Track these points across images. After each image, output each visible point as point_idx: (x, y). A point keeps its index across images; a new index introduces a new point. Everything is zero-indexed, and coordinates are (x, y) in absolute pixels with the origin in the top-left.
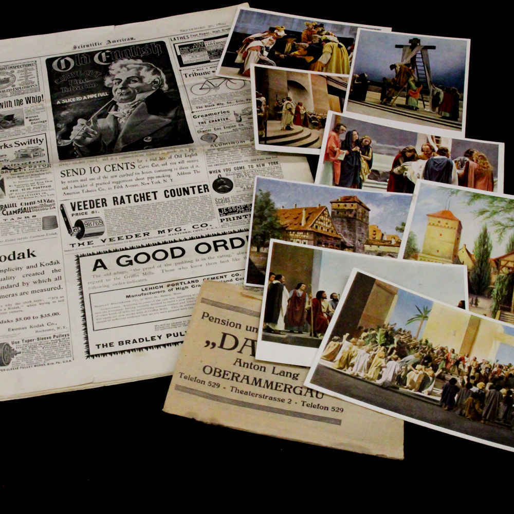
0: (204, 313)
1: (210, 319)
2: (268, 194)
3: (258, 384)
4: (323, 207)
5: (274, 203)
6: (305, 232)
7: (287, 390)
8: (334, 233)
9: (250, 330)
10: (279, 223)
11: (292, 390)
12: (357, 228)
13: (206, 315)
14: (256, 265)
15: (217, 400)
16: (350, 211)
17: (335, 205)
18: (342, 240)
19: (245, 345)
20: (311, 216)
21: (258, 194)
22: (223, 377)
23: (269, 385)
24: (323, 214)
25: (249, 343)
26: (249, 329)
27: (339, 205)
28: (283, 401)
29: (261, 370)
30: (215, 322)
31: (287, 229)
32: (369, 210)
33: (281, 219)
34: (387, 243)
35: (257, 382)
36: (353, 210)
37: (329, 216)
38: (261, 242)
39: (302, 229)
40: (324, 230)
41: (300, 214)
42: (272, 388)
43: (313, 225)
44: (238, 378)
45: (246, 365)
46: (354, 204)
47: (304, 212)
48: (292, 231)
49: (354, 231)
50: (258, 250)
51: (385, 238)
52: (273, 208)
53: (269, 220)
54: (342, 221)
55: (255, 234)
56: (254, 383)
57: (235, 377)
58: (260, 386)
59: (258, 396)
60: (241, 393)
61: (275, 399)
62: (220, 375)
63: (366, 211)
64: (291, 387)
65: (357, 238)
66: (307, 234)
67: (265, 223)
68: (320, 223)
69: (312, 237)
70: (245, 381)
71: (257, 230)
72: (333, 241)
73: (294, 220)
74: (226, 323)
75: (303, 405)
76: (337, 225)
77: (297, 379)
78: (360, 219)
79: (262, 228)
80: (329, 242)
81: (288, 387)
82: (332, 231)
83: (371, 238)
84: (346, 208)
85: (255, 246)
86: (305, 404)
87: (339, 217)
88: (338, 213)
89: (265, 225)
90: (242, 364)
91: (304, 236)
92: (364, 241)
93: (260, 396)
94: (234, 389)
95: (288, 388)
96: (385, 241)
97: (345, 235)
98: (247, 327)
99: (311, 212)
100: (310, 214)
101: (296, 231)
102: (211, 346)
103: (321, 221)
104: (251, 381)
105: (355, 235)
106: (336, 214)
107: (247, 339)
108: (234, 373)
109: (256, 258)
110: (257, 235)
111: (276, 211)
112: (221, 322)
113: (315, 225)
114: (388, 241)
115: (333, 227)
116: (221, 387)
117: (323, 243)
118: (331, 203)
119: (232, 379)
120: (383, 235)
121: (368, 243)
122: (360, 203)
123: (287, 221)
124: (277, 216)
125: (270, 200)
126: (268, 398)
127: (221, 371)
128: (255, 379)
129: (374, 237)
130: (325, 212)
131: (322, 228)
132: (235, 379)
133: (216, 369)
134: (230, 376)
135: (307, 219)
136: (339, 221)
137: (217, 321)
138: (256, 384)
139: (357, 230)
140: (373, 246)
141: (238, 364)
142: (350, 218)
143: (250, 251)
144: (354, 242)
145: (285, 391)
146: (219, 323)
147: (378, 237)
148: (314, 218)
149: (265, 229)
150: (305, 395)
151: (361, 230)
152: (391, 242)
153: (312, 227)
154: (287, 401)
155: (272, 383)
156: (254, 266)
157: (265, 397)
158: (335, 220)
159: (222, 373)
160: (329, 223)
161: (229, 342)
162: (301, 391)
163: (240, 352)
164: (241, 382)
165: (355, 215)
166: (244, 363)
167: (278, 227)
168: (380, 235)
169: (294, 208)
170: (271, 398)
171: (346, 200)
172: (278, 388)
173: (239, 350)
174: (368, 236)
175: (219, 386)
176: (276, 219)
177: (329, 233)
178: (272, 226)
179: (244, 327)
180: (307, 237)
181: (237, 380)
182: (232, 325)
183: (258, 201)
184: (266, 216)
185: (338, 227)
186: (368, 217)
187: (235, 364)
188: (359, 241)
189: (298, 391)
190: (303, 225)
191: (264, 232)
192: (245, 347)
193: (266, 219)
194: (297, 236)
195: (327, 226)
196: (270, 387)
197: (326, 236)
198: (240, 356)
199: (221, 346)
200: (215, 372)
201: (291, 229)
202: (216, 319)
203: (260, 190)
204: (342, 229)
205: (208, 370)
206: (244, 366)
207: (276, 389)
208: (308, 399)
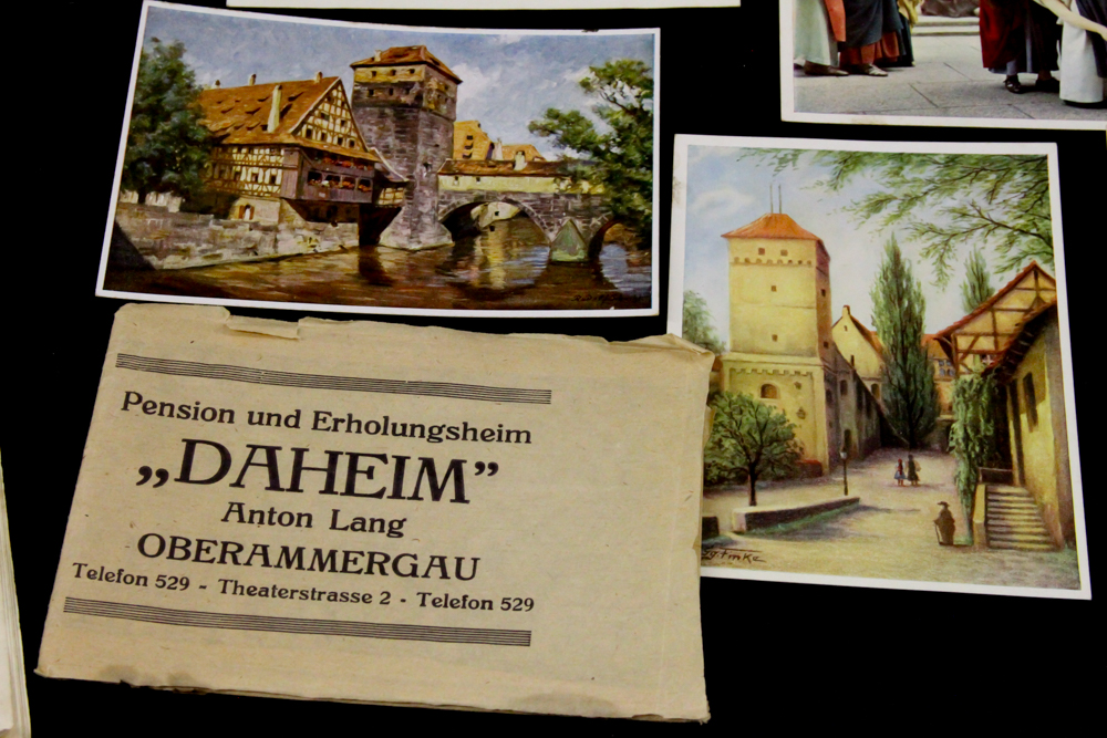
0: (128, 394)
1: (145, 409)
2: (178, 50)
3: (295, 564)
4: (329, 80)
5: (192, 73)
6: (276, 147)
7: (376, 568)
8: (357, 148)
9: (260, 423)
10: (204, 127)
11: (388, 567)
12: (423, 130)
13: (133, 398)
14: (134, 239)
15: (187, 623)
16: (406, 87)
17: (365, 74)
18: (377, 166)
19: (249, 463)
20: (295, 104)
21: (150, 50)
22: (197, 559)
23: (326, 560)
24: (330, 99)
25: (261, 456)
26: (256, 418)
27: (374, 73)
28: (366, 599)
29: (299, 525)
30: (161, 414)
31: (225, 142)
32: (458, 81)
33: (209, 113)
34: (502, 169)
35: (292, 558)
36: (412, 84)
37: (345, 102)
38: (150, 179)
39: (268, 140)
40: (329, 140)
41: (266, 100)
42: (333, 569)
43: (299, 129)
44: (239, 555)
45: (257, 517)
46: (418, 68)
47: (276, 94)
48: (240, 147)
49: (414, 141)
50: (142, 200)
51: (498, 155)
52: (189, 86)
53: (176, 119)
54: (382, 115)
55: (134, 158)
56: (283, 563)
57: (230, 552)
58: (300, 567)
59: (296, 595)
60: (249, 593)
61: (345, 597)
62: (188, 554)
63: (451, 84)
64: (387, 558)
65: (421, 158)
66: (282, 152)
67: (164, 126)
68: (319, 121)
69: (294, 160)
70: (258, 560)
71: (141, 147)
72: (353, 169)
73: (244, 117)
74: (192, 412)
75: (423, 604)
76: (366, 127)
77: (400, 535)
78: (432, 106)
79: (155, 141)
80: (340, 171)
81: (379, 558)
82: (352, 144)
83: (458, 156)
84: (395, 80)
85: (132, 190)
86: (429, 599)
87: (374, 105)
88: (371, 92)
89: (164, 133)
90: (247, 517)
91: (273, 159)
92: (437, 165)
93: (304, 595)
94: (230, 586)
95: (377, 564)
96: (498, 162)
97: (387, 151)
98: (251, 414)
99: (295, 95)
100: (291, 99)
101: (251, 147)
102: (155, 479)
103: (323, 116)
104: (273, 559)
105: (415, 150)
106: (365, 97)
107: (254, 448)
108: (225, 544)
109: (135, 222)
110: (141, 159)
111: (200, 94)
112: (176, 411)
113: (304, 128)
114: (505, 163)
115: (356, 131)
116: (194, 585)
117: (324, 176)
118: (354, 67)
119: (222, 561)
120: (492, 146)
121: (450, 170)
122: (434, 65)
123: (229, 120)
124: (200, 107)
125: (181, 66)
126: (324, 597)
127: (188, 543)
128: (285, 550)
129: (467, 152)
130: (335, 93)
131: (324, 137)
132: (229, 557)
133: (174, 539)
134: (216, 552)
135: (283, 113)
136: (371, 114)
137: (167, 410)
138: (289, 564)
139: (421, 138)
140: (461, 178)
141: (234, 517)
142: (406, 105)
143: (119, 204)
144: (411, 169)
145: (370, 571)
146: (171, 415)
147: (478, 154)
148: (301, 111)
149: (163, 143)
150: (426, 575)
151: (431, 136)
152: (514, 163)
153: (295, 133)
154: (377, 598)
155: (332, 554)
156: (128, 243)
157: (315, 595)
158: (361, 112)
159: (193, 549)
160: (343, 123)
161: (206, 462)
162: (415, 567)
163: (238, 484)
164: (248, 563)
165: (419, 97)
166: (252, 513)
167: (201, 135)
168: (485, 146)
169: (249, 83)
170: (333, 597)
171: (396, 58)
172: (351, 567)
173: (234, 481)
174: (450, 151)
175: (187, 585)
176: (197, 117)
177: (344, 150)
178: (183, 136)
179: (242, 417)
180: (281, 160)
181: (235, 561)
182: (209, 414)
183: (148, 70)
184: (168, 108)
185: (370, 131)
186: (454, 101)
187: (225, 520)
188: (426, 165)
189: (405, 566)
190: (271, 129)
191: (161, 151)
192: (250, 467)
193: (167, 117)
194: (252, 158)
195: (338, 129)
196: (328, 566)
197: (334, 157)
198: (238, 495)
199: (185, 476)
200: (173, 547)
201: (236, 140)
202: (163, 405)
203: (156, 40)
204: (381, 137)
205: (152, 545)
206: (251, 521)
207: (345, 570)
208: (435, 586)
